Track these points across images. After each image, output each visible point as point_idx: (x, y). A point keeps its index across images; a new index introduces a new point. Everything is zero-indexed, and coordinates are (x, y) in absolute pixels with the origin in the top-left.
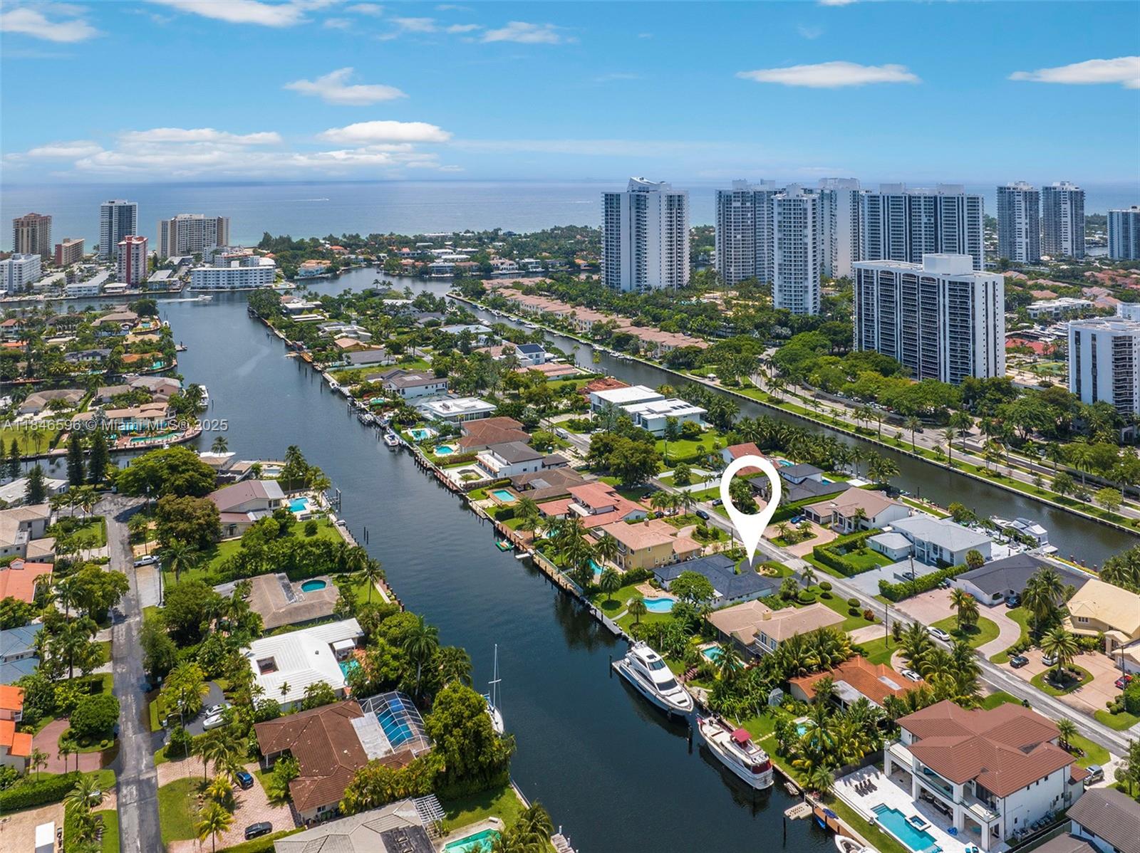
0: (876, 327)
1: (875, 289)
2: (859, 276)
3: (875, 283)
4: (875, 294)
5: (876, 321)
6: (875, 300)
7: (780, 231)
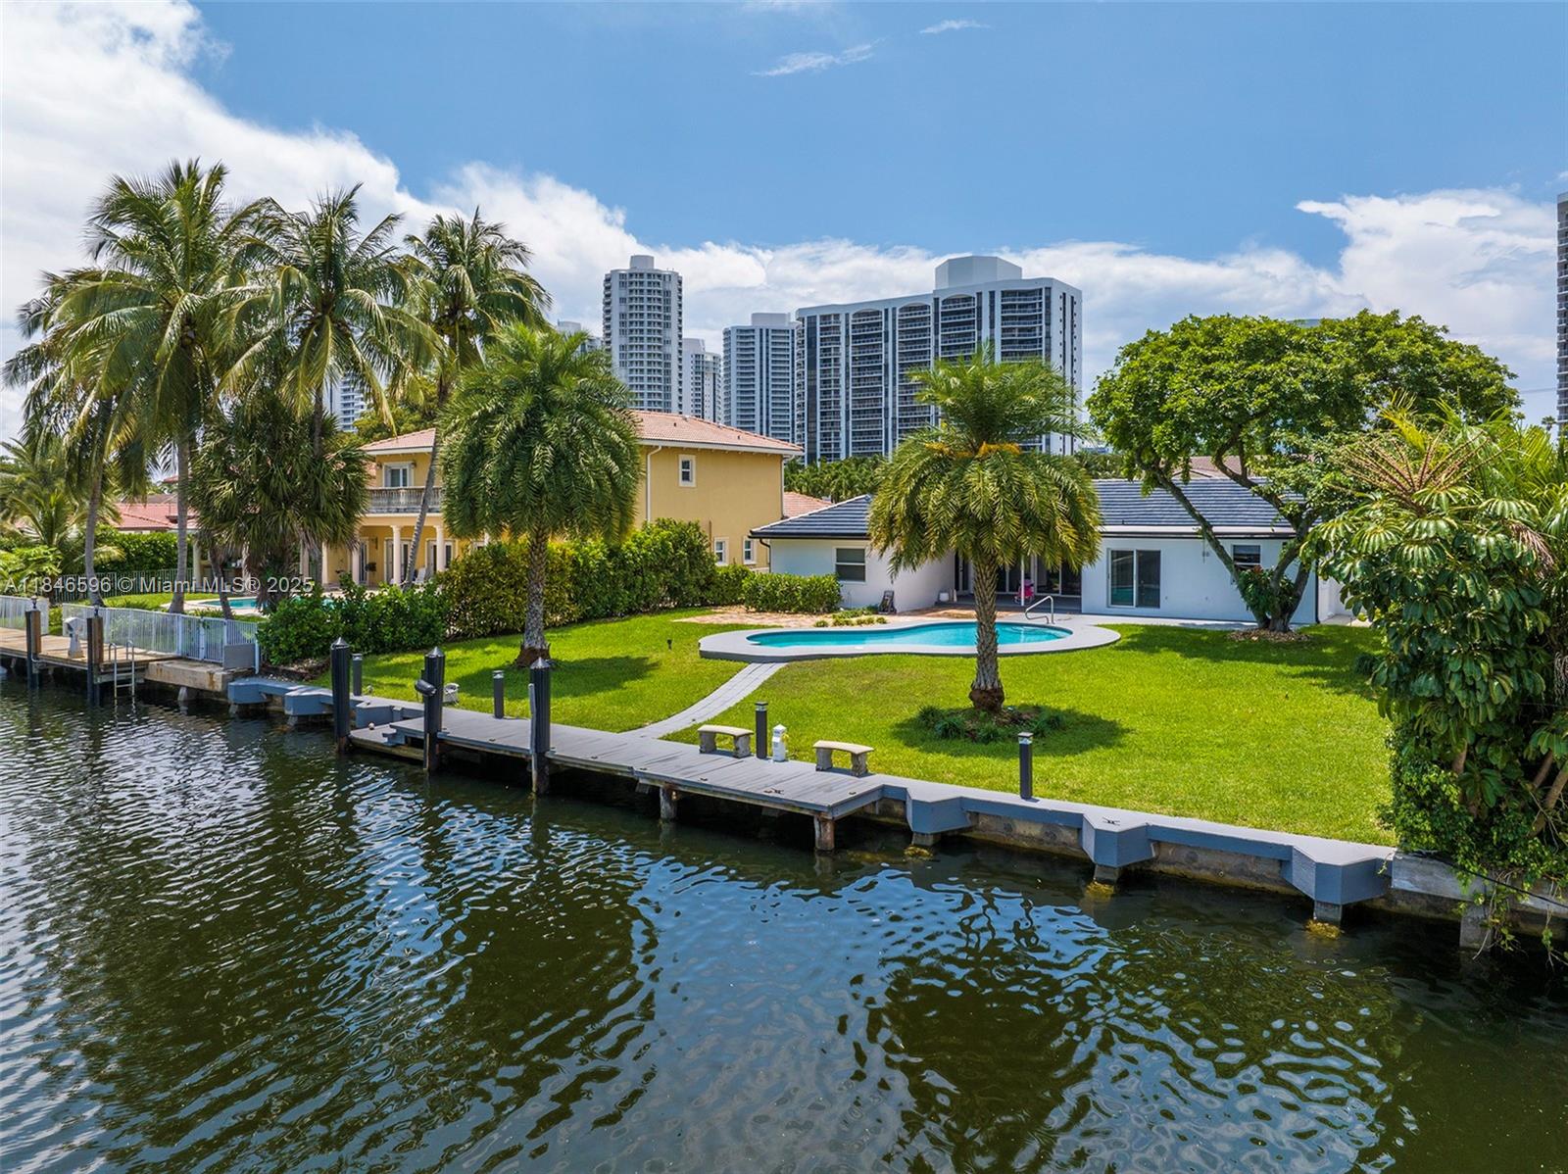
0: (843, 425)
1: (842, 350)
2: (812, 329)
3: (843, 340)
4: (842, 361)
5: (843, 414)
6: (842, 372)
7: (622, 332)
